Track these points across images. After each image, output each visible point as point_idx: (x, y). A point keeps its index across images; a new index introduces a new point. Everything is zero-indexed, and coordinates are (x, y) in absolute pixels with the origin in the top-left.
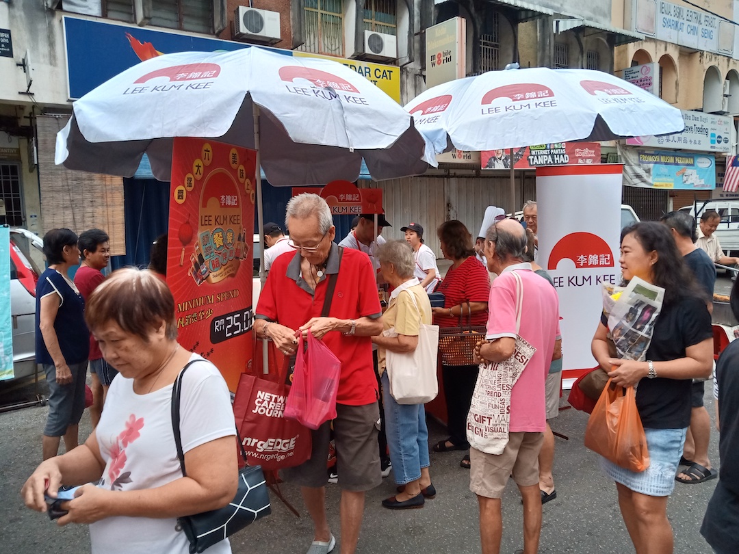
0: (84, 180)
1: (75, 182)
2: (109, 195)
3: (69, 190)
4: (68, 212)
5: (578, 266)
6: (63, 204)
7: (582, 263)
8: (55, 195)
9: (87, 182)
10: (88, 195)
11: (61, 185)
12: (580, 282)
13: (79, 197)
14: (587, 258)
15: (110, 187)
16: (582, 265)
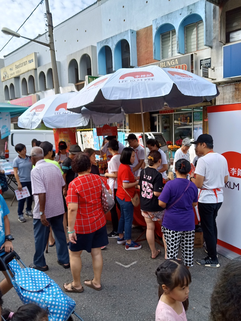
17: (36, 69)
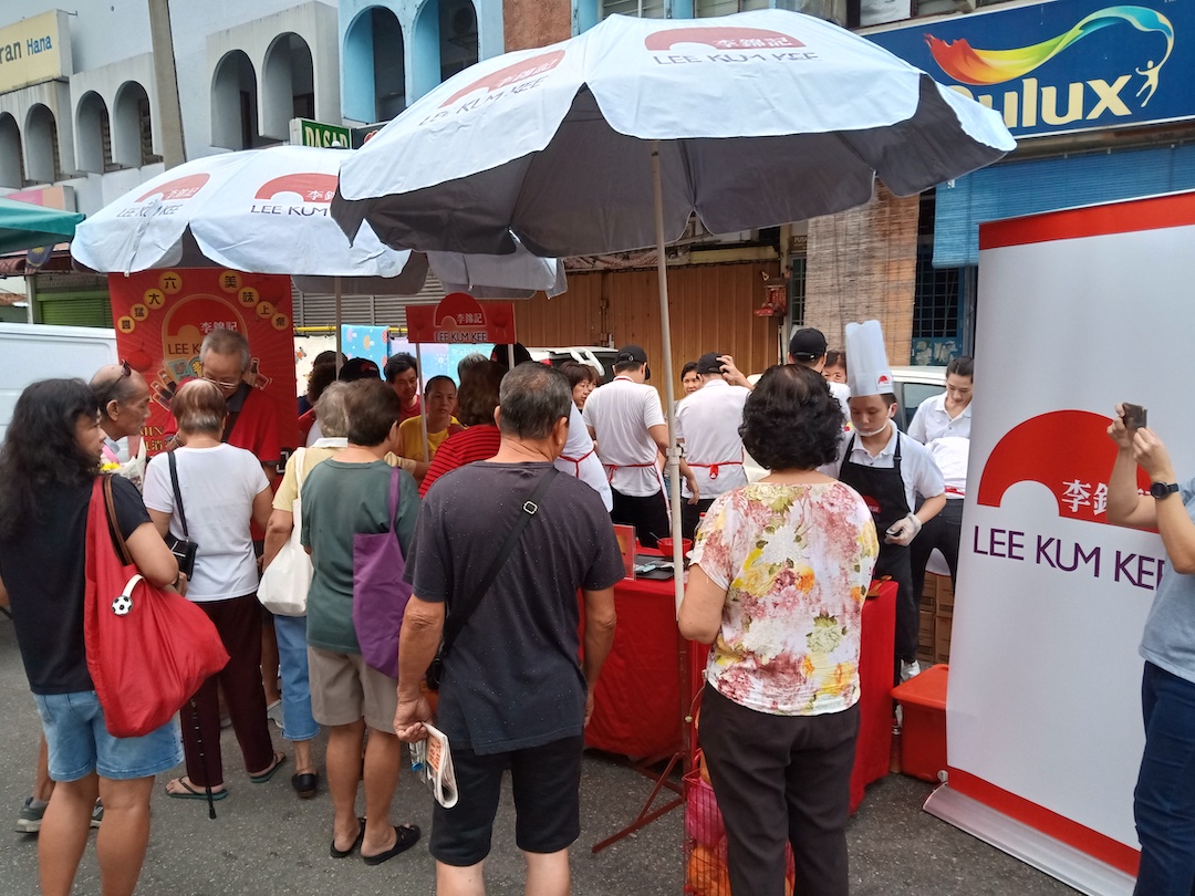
0: (860, 274)
1: (848, 279)
2: (892, 296)
3: (840, 291)
4: (836, 323)
5: (1065, 511)
6: (831, 311)
7: (1076, 502)
8: (822, 299)
9: (863, 278)
10: (863, 298)
11: (830, 283)
12: (1067, 561)
13: (852, 301)
14: (1092, 491)
15: (894, 284)
16: (1075, 509)
17: (63, 82)
